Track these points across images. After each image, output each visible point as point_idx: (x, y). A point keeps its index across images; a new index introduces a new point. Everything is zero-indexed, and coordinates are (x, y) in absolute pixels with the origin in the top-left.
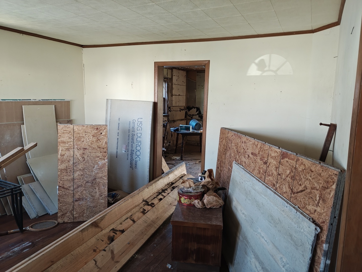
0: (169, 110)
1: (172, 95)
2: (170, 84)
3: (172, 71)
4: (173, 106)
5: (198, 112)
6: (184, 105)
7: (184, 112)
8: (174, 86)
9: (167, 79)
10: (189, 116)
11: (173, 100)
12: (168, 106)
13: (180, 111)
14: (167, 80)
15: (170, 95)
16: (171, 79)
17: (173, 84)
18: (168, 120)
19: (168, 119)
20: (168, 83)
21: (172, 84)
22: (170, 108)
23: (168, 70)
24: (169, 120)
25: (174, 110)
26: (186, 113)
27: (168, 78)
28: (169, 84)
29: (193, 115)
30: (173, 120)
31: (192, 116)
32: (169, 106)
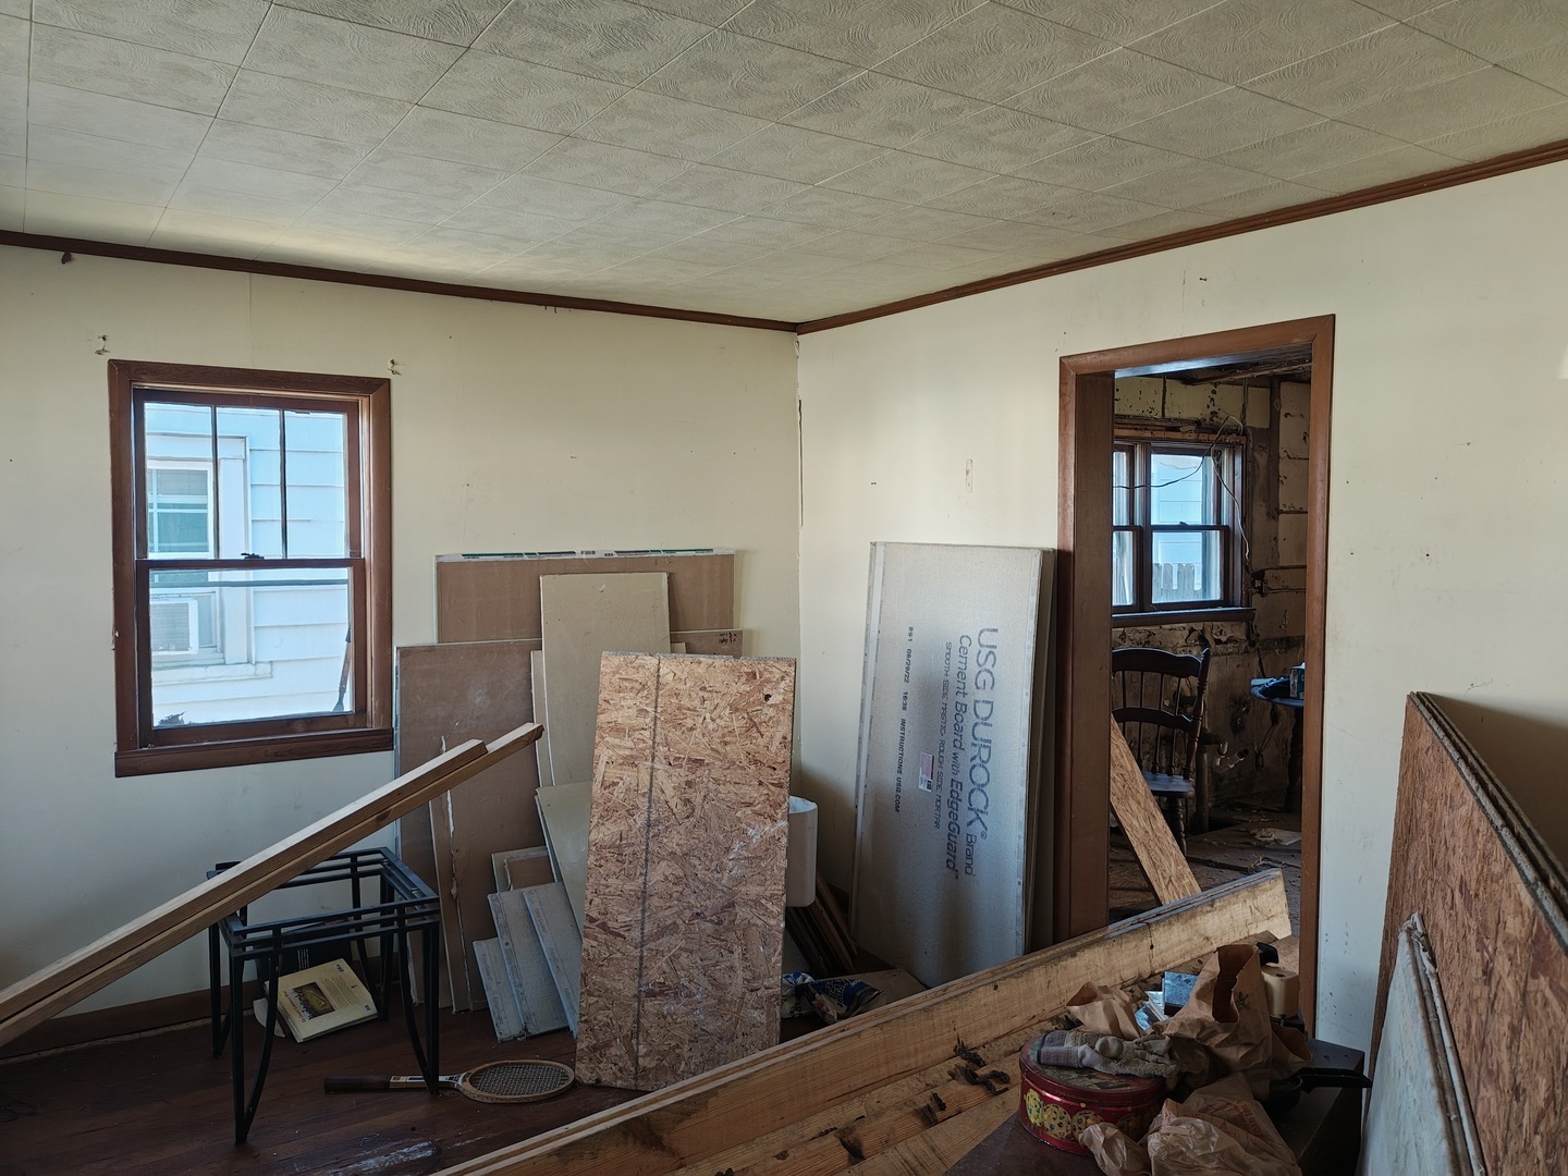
0: (1258, 583)
1: (1274, 513)
2: (1262, 459)
3: (1274, 396)
4: (1282, 568)
8: (1283, 468)
9: (1245, 434)
11: (1281, 537)
12: (1246, 567)
14: (1243, 440)
15: (1259, 511)
16: (1272, 433)
17: (1283, 454)
18: (1248, 636)
19: (1249, 631)
20: (1249, 454)
21: (1274, 459)
22: (1260, 575)
23: (1245, 393)
24: (1253, 638)
25: (1286, 589)
27: (1249, 432)
28: (1254, 460)
30: (1282, 639)
32: (1256, 566)
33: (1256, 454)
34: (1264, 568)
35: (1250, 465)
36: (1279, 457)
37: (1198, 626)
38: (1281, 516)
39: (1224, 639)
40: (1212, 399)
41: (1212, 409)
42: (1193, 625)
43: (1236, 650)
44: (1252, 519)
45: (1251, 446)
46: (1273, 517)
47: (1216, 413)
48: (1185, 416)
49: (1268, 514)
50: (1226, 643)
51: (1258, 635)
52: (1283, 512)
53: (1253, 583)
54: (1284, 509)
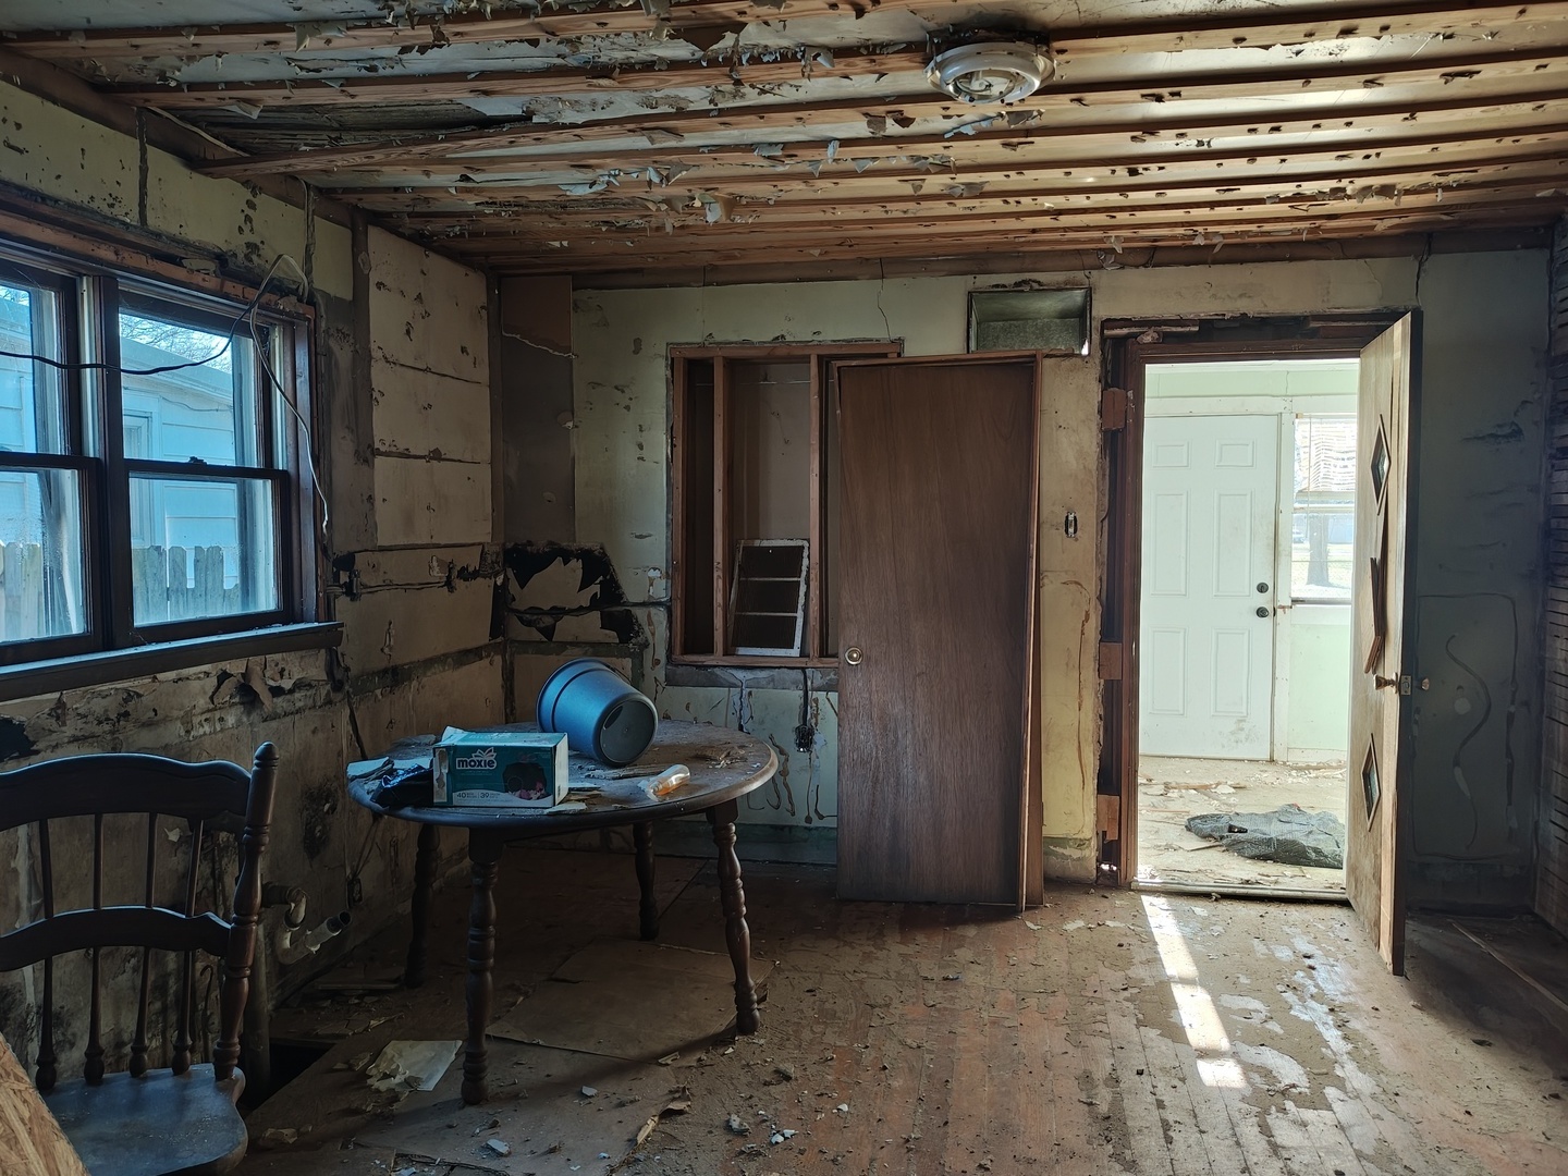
0: (344, 578)
1: (367, 453)
2: (343, 355)
3: (358, 246)
4: (383, 549)
5: (595, 588)
6: (482, 532)
7: (483, 589)
8: (380, 376)
9: (311, 302)
10: (528, 624)
11: (378, 498)
12: (322, 547)
13: (449, 584)
14: (308, 313)
15: (342, 448)
16: (354, 311)
17: (377, 354)
18: (330, 673)
19: (332, 665)
20: (321, 341)
21: (363, 358)
22: (347, 562)
23: (310, 226)
24: (339, 675)
25: (389, 585)
26: (501, 597)
27: (320, 299)
28: (329, 353)
29: (558, 612)
30: (385, 671)
31: (548, 620)
32: (341, 546)
33: (332, 343)
34: (352, 549)
35: (322, 360)
36: (371, 358)
37: (236, 667)
38: (379, 460)
39: (287, 684)
40: (248, 219)
41: (248, 237)
42: (228, 666)
43: (310, 702)
44: (331, 461)
45: (323, 325)
46: (366, 461)
47: (256, 246)
48: (193, 234)
49: (357, 452)
50: (291, 691)
51: (347, 669)
52: (380, 453)
53: (336, 577)
54: (383, 449)
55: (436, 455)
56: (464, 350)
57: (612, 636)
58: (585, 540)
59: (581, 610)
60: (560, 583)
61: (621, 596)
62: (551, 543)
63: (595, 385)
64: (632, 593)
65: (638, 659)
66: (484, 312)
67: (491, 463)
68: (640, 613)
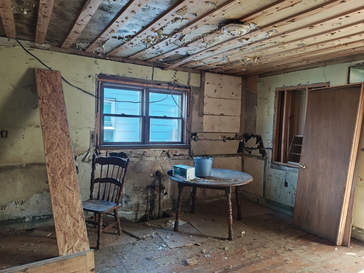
0: (194, 137)
2: (196, 97)
3: (202, 77)
4: (205, 132)
5: (259, 144)
6: (237, 130)
7: (236, 143)
8: (206, 100)
10: (247, 151)
11: (204, 123)
13: (224, 140)
14: (189, 90)
15: (195, 114)
16: (201, 89)
17: (205, 95)
20: (191, 95)
21: (202, 97)
23: (189, 75)
25: (206, 139)
26: (241, 145)
27: (191, 87)
28: (193, 97)
29: (252, 149)
30: (204, 155)
31: (250, 150)
32: (193, 131)
33: (194, 95)
34: (196, 132)
35: (191, 99)
36: (204, 97)
37: (167, 150)
38: (204, 116)
39: (178, 154)
40: (175, 76)
41: (174, 79)
42: (164, 150)
43: (184, 158)
44: (192, 116)
45: (192, 92)
46: (201, 116)
47: (176, 80)
48: (162, 80)
49: (199, 115)
50: (178, 156)
51: (193, 154)
52: (205, 114)
53: (192, 137)
54: (206, 114)
55: (222, 115)
56: (233, 93)
57: (261, 155)
58: (257, 133)
59: (256, 149)
60: (252, 142)
61: (263, 146)
62: (251, 133)
63: (261, 98)
64: (265, 146)
65: (266, 161)
66: (241, 85)
67: (241, 116)
68: (266, 150)
